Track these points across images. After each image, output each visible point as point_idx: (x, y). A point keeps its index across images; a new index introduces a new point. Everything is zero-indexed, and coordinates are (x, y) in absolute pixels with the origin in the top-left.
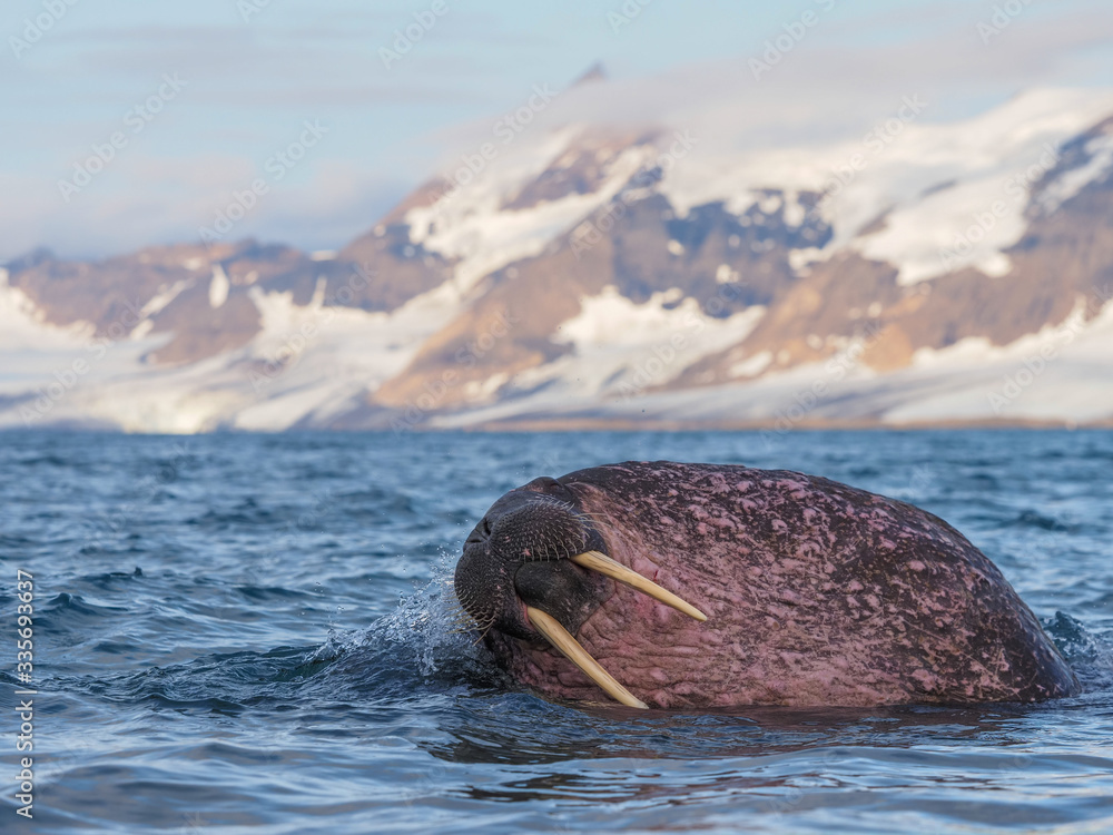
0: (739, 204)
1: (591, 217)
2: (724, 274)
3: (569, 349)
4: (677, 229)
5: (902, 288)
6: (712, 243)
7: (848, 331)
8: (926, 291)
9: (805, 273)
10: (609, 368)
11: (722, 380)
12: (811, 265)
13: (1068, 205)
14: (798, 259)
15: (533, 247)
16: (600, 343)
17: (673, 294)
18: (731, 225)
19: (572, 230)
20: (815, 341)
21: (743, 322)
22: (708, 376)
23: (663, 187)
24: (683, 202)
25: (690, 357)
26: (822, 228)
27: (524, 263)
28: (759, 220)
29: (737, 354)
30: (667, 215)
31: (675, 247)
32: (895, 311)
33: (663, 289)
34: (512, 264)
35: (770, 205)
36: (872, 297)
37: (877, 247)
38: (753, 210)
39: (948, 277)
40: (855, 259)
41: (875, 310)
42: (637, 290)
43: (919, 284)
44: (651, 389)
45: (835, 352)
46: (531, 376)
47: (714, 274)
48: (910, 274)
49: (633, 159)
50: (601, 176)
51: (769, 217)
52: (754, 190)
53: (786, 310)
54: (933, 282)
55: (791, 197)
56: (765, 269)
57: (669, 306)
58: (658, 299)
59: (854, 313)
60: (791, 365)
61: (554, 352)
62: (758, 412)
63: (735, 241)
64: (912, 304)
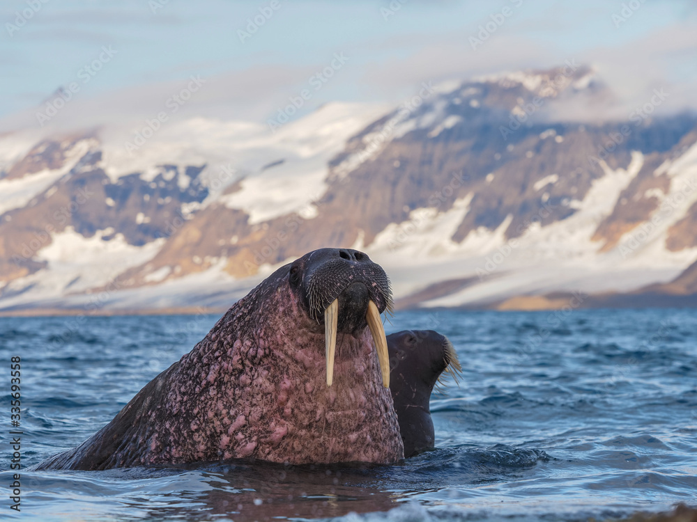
0: (149, 175)
1: (57, 183)
2: (140, 218)
3: (45, 265)
4: (111, 190)
5: (252, 226)
6: (133, 199)
7: (218, 254)
8: (266, 227)
9: (190, 217)
10: (69, 278)
11: (139, 284)
12: (194, 212)
13: (353, 174)
14: (186, 209)
15: (21, 202)
16: (63, 262)
17: (109, 231)
18: (145, 188)
19: (46, 191)
20: (197, 259)
21: (152, 248)
22: (131, 281)
23: (102, 165)
24: (114, 173)
25: (121, 269)
26: (201, 189)
27: (15, 212)
28: (162, 185)
29: (149, 268)
30: (105, 182)
31: (110, 202)
32: (247, 241)
33: (102, 228)
34: (7, 213)
35: (169, 176)
36: (233, 232)
37: (235, 201)
38: (159, 178)
39: (279, 219)
40: (222, 208)
41: (234, 240)
42: (86, 228)
43: (262, 223)
44: (96, 290)
45: (210, 266)
46: (20, 283)
47: (135, 218)
48: (256, 217)
49: (83, 147)
50: (63, 158)
51: (167, 182)
52: (158, 166)
53: (179, 241)
54: (270, 222)
55: (182, 170)
56: (166, 214)
57: (106, 239)
58: (99, 234)
59: (221, 242)
60: (182, 275)
61: (34, 266)
62: (163, 304)
63: (147, 198)
64: (257, 237)
